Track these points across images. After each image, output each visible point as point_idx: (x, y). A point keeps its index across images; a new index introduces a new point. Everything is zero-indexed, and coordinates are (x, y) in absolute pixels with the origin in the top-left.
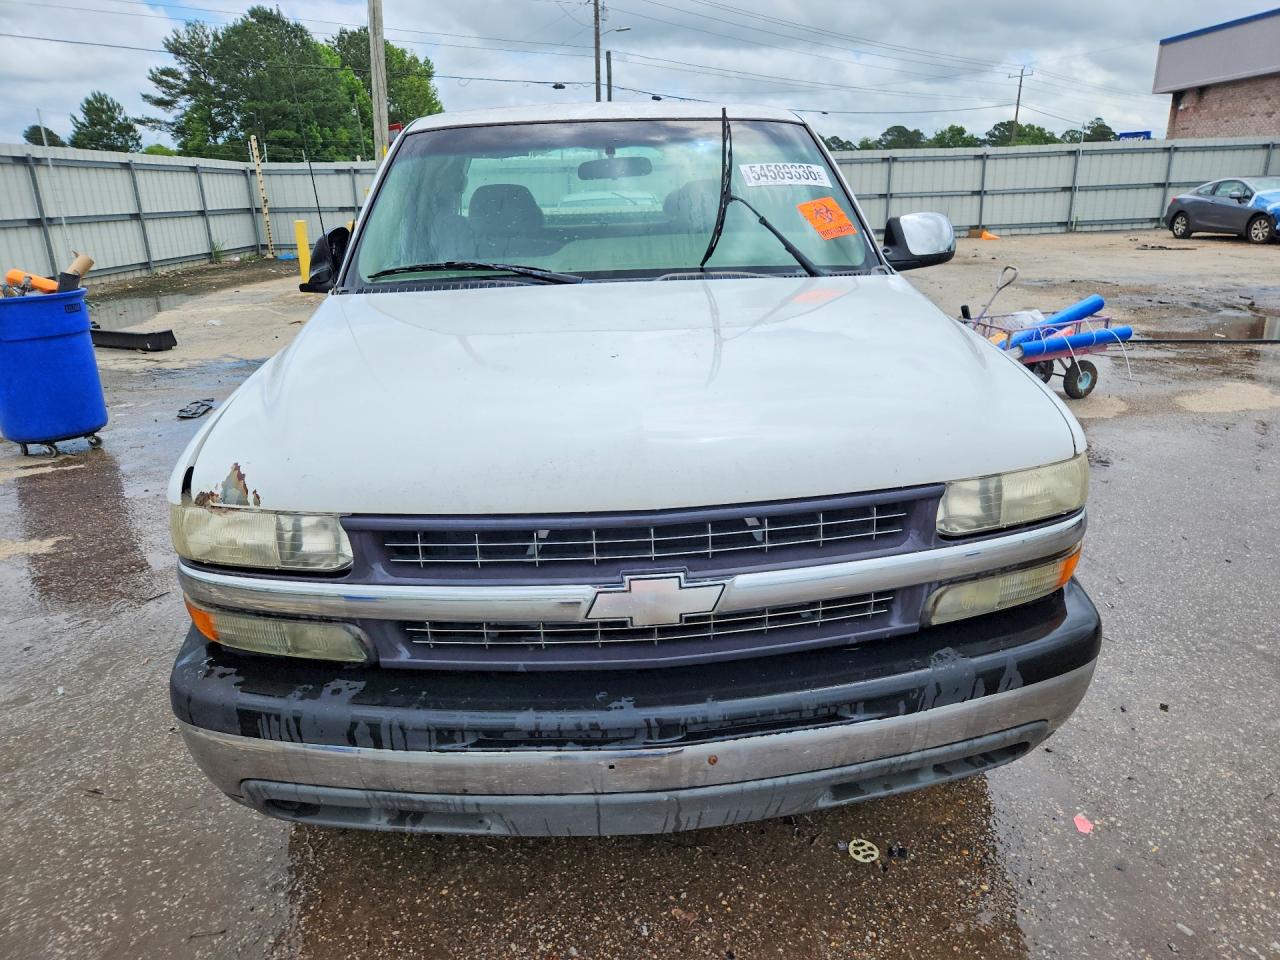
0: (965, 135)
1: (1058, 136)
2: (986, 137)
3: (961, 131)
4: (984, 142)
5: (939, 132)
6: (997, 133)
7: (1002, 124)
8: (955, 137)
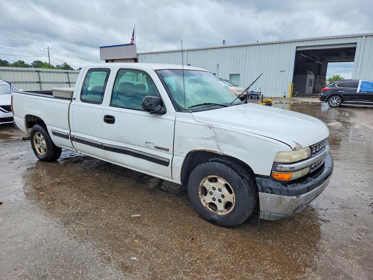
0: (25, 64)
1: (55, 67)
2: (32, 65)
3: (23, 62)
4: (31, 67)
5: (15, 62)
6: (35, 64)
7: (36, 61)
8: (21, 64)
